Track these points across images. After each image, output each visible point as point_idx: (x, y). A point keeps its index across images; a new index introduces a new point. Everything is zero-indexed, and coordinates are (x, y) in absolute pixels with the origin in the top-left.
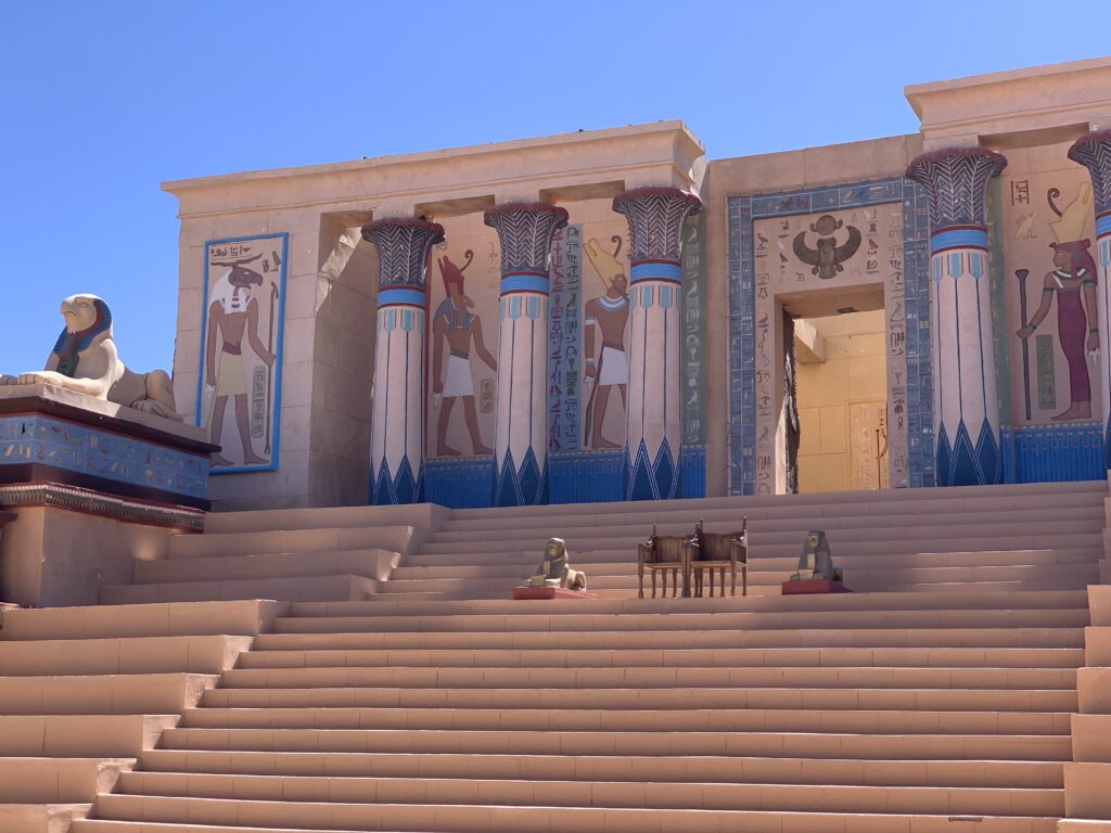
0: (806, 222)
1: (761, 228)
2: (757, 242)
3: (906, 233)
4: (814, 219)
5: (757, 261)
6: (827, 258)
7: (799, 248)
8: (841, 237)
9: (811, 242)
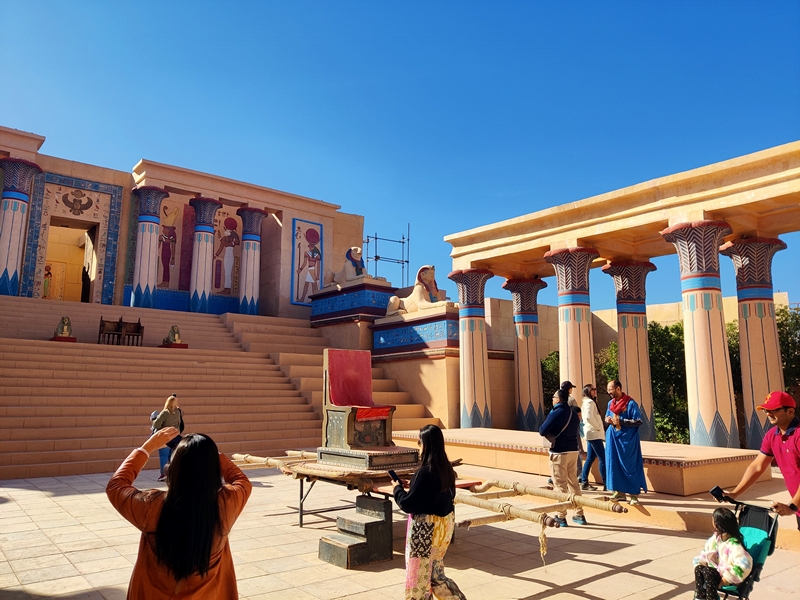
0: (69, 191)
1: (48, 187)
2: (46, 192)
3: (111, 207)
4: (74, 190)
5: (45, 200)
6: (77, 207)
7: (65, 199)
8: (84, 201)
9: (71, 198)
